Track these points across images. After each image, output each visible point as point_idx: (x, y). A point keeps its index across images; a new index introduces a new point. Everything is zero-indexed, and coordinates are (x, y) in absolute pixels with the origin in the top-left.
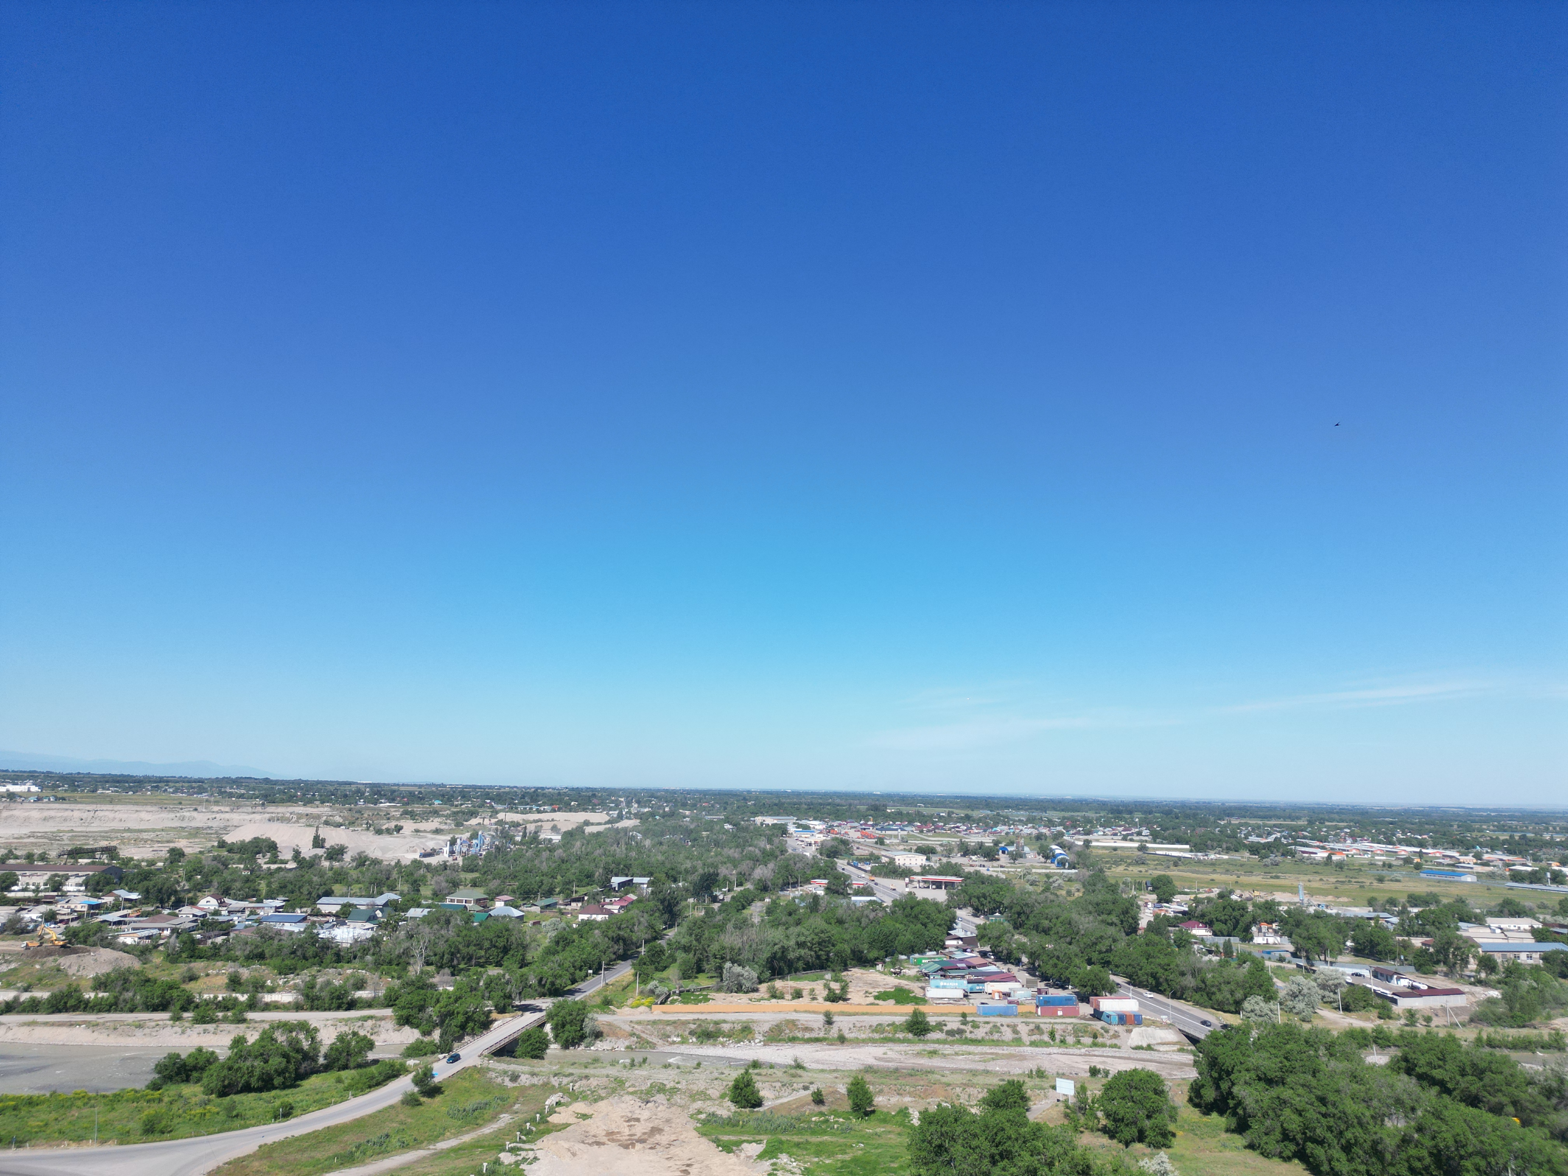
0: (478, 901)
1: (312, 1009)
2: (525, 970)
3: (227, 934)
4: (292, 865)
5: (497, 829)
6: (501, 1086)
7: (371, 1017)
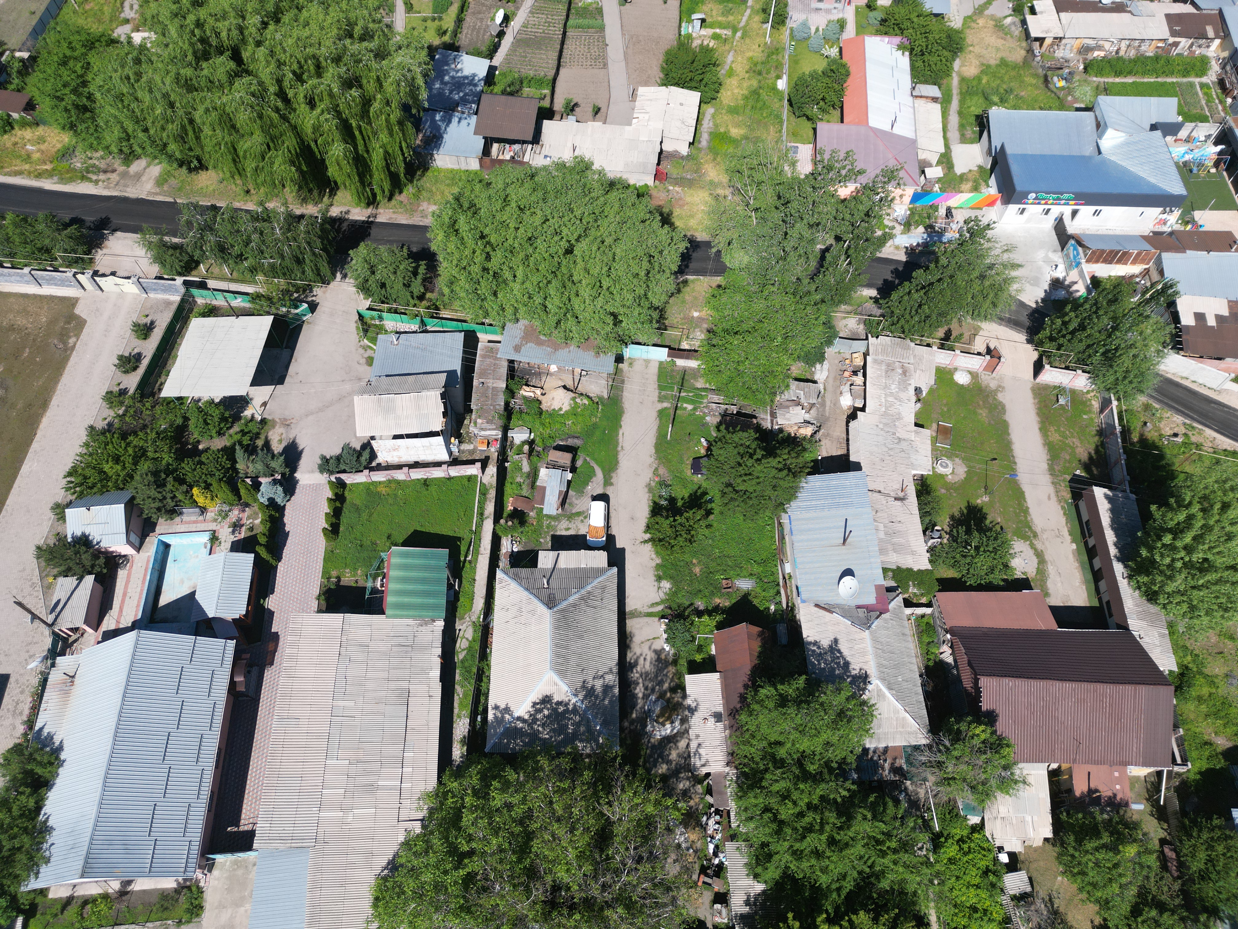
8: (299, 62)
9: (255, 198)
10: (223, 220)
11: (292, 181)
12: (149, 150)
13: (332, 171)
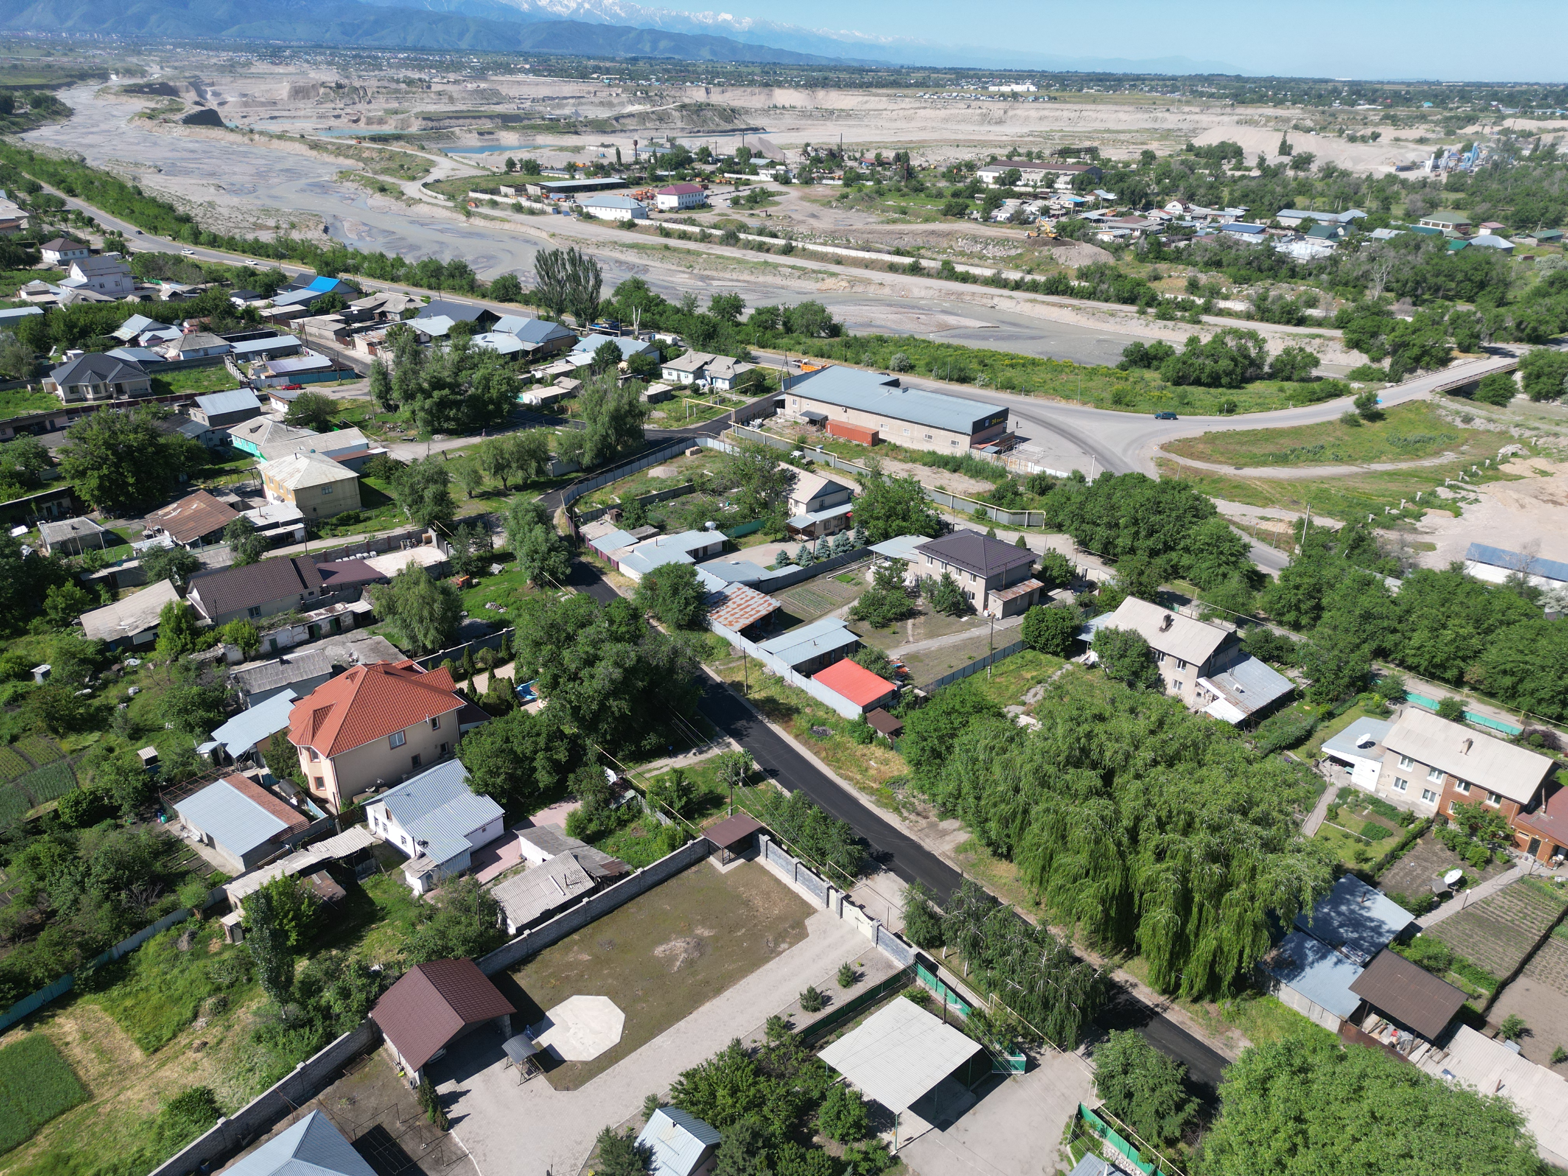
0: (1458, 227)
1: (1262, 320)
2: (1502, 310)
3: (1189, 239)
4: (1256, 173)
5: (1499, 140)
6: (1450, 425)
7: (1319, 336)
8: (1170, 811)
9: (1041, 914)
10: (995, 917)
11: (1091, 918)
12: (970, 816)
13: (1143, 933)
